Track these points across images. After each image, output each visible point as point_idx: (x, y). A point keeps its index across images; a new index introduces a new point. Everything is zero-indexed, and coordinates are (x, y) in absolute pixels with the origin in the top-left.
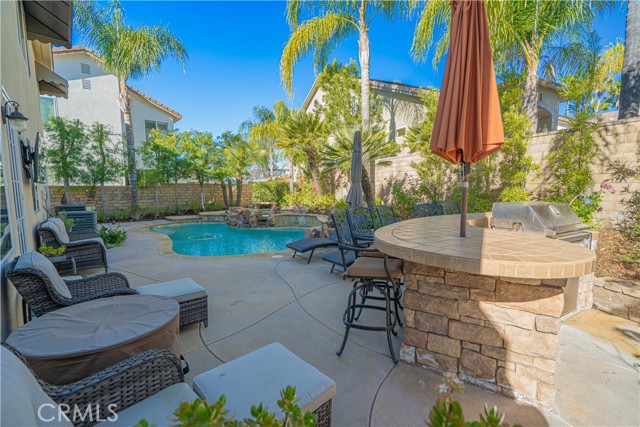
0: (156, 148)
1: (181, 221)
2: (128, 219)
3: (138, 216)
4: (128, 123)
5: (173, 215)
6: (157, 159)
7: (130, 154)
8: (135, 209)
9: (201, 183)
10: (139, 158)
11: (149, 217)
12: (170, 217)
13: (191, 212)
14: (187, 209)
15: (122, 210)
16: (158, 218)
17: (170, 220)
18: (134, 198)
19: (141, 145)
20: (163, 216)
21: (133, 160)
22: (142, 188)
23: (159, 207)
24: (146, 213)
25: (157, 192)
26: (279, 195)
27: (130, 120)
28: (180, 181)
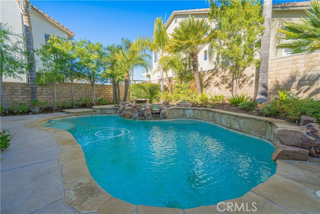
0: (55, 51)
1: (77, 114)
2: (28, 112)
3: (37, 110)
4: (27, 24)
5: (69, 108)
6: (55, 61)
7: (29, 53)
8: (34, 103)
9: (93, 84)
10: (38, 58)
11: (48, 110)
12: (67, 110)
13: (84, 106)
14: (81, 103)
15: (22, 104)
16: (56, 111)
17: (68, 113)
18: (33, 93)
19: (40, 47)
20: (61, 109)
21: (33, 59)
22: (41, 85)
23: (57, 101)
24: (44, 106)
25: (55, 89)
26: (151, 94)
27: (29, 22)
28: (75, 81)
